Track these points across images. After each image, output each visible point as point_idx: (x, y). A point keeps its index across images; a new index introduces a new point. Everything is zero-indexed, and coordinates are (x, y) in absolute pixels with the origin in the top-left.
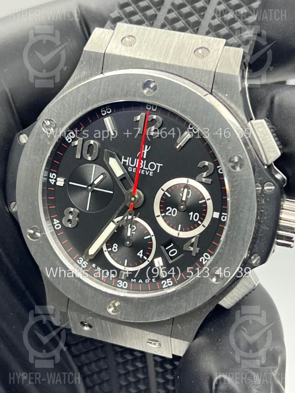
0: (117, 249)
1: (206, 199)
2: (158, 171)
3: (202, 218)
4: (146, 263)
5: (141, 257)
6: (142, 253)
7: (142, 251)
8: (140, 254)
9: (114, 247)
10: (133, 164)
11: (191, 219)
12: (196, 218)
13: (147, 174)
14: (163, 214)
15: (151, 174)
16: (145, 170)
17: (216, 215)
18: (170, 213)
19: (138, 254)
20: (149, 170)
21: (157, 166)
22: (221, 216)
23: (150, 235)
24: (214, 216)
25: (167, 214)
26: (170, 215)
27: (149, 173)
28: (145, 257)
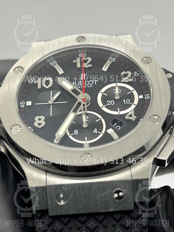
0: (77, 133)
1: (131, 90)
2: (96, 84)
3: (132, 101)
4: (101, 135)
5: (96, 133)
6: (96, 131)
7: (96, 129)
8: (95, 131)
9: (75, 132)
10: (78, 84)
11: (125, 103)
12: (128, 102)
13: (88, 87)
14: (106, 105)
15: (91, 86)
16: (87, 85)
17: (141, 97)
18: (110, 103)
19: (94, 132)
20: (89, 85)
21: (94, 82)
22: (144, 97)
23: (100, 119)
24: (140, 98)
25: (108, 104)
26: (110, 104)
27: (90, 86)
28: (99, 132)
